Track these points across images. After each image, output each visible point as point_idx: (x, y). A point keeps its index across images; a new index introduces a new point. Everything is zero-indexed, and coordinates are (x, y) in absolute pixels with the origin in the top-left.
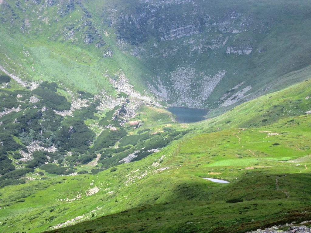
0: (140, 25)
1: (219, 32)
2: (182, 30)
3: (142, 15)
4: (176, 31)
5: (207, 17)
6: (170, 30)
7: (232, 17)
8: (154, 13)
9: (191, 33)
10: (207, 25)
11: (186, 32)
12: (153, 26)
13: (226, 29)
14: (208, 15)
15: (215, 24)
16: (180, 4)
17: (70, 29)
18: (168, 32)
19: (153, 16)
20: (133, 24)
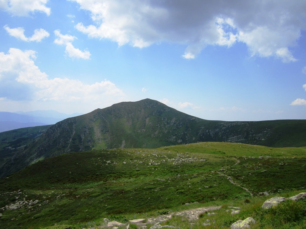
0: (214, 135)
1: (255, 139)
2: (235, 138)
3: (217, 130)
4: (232, 139)
5: (252, 131)
6: (229, 138)
7: (265, 131)
8: (224, 129)
9: (240, 140)
10: (250, 136)
11: (237, 139)
12: (221, 136)
13: (260, 138)
14: (253, 130)
15: (254, 135)
16: (240, 125)
17: (174, 136)
18: (227, 139)
19: (222, 131)
20: (210, 134)
